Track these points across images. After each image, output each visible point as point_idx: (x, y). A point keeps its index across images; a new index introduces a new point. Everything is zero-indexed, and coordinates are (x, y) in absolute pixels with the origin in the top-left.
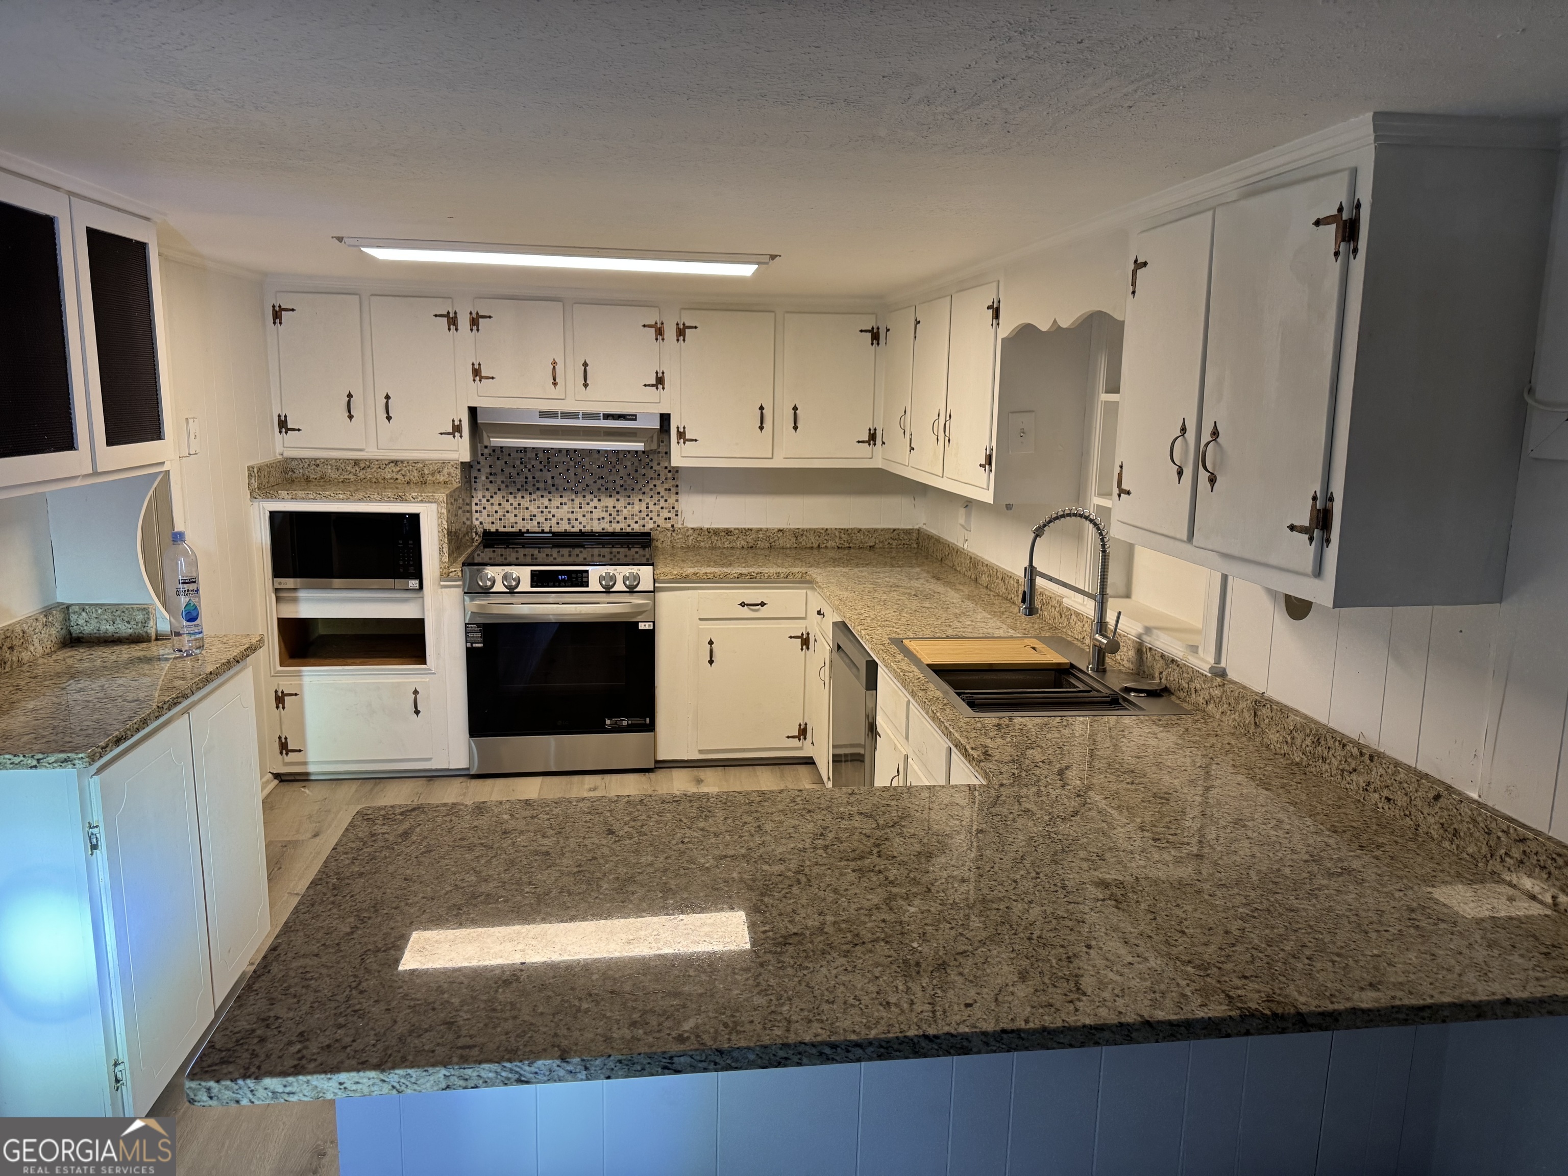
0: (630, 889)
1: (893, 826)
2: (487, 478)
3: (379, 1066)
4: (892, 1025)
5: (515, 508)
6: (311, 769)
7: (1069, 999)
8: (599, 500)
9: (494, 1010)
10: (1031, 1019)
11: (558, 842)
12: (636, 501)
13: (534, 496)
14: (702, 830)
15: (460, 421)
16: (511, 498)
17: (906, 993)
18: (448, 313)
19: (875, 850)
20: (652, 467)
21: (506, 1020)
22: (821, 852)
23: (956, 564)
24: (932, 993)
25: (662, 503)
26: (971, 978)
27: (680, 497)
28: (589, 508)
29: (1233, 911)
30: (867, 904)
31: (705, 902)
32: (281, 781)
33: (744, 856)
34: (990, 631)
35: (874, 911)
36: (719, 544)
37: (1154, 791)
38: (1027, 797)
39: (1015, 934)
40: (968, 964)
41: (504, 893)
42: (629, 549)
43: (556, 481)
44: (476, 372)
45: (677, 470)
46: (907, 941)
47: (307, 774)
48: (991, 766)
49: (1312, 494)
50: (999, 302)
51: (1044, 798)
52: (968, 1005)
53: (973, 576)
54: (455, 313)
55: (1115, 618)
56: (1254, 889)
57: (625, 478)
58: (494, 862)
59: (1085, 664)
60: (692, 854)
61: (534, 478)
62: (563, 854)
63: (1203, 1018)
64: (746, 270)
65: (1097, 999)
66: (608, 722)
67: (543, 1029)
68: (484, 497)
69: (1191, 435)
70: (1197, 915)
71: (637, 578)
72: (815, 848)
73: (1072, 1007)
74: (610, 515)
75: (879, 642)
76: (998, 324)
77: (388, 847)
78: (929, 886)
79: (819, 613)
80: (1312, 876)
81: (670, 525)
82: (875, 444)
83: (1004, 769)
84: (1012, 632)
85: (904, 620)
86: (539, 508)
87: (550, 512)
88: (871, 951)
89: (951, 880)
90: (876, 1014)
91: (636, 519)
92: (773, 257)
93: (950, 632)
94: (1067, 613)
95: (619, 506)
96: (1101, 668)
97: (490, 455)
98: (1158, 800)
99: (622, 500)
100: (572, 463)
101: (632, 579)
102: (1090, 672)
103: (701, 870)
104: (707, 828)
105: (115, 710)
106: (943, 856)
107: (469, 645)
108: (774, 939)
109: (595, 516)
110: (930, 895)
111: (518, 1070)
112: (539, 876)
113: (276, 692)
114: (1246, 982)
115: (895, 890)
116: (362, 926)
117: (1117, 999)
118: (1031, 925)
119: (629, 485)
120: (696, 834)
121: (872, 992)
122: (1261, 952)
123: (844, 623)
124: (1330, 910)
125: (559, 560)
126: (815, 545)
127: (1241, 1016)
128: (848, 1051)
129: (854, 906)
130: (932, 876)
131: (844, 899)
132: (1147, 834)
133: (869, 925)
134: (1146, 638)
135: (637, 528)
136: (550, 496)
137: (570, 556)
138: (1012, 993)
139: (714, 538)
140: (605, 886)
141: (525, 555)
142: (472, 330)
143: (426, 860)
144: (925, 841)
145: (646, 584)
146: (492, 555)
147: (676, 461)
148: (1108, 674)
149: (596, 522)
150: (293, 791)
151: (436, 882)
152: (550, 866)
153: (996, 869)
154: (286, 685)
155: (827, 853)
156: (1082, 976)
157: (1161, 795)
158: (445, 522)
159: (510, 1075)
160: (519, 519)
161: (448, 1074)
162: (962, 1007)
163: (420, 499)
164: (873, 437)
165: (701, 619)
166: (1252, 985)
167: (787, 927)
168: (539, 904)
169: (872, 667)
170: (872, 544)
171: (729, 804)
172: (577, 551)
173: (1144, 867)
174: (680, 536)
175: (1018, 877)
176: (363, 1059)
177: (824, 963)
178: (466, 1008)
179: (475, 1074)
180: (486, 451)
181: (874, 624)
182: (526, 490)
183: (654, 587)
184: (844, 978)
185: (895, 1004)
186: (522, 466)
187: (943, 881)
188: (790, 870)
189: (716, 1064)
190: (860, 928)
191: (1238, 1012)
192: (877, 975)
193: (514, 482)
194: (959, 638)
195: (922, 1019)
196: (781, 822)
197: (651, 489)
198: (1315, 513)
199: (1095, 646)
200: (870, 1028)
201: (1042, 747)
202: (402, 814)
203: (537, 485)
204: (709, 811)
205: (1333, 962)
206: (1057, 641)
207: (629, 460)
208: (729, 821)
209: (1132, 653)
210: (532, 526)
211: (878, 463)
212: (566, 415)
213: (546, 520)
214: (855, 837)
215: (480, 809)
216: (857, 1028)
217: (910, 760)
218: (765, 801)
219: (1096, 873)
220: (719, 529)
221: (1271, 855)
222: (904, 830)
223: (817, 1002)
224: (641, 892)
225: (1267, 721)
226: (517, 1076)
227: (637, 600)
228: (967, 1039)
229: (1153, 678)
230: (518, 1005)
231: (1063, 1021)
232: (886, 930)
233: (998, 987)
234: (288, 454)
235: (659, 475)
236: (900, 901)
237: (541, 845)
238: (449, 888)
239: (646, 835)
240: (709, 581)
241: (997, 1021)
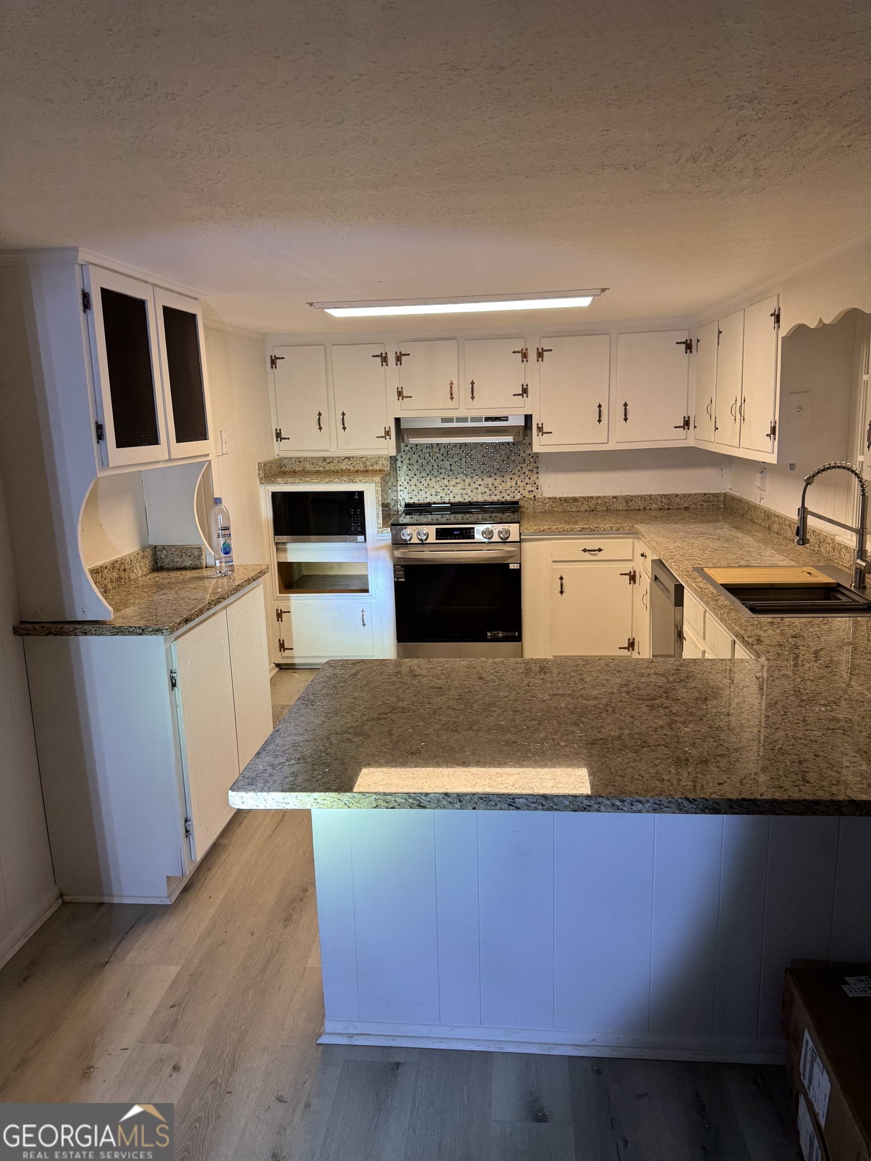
1: (679, 682)
2: (407, 467)
3: (338, 790)
6: (297, 660)
7: (796, 784)
8: (483, 480)
11: (448, 682)
12: (508, 479)
13: (438, 479)
14: (542, 679)
15: (390, 428)
16: (423, 480)
17: (676, 775)
18: (382, 354)
19: (664, 695)
20: (520, 455)
22: (625, 695)
23: (754, 517)
24: (695, 776)
25: (527, 480)
26: (725, 769)
27: (539, 475)
28: (475, 486)
30: (654, 726)
32: (281, 669)
33: (570, 695)
34: (775, 562)
35: (659, 729)
36: (568, 509)
40: (723, 763)
41: (413, 708)
42: (503, 513)
43: (453, 468)
44: (400, 394)
45: (537, 456)
46: (681, 747)
47: (296, 664)
48: (761, 648)
50: (780, 309)
51: (800, 668)
52: (719, 784)
53: (767, 526)
54: (386, 353)
57: (501, 463)
58: (408, 691)
59: (848, 582)
60: (534, 692)
61: (438, 466)
62: (450, 689)
64: (584, 302)
66: (489, 634)
68: (405, 480)
71: (508, 532)
72: (620, 692)
73: (797, 789)
74: (490, 490)
75: (685, 571)
76: (779, 327)
78: (702, 717)
79: (642, 555)
81: (532, 496)
82: (688, 429)
83: (770, 650)
84: (793, 563)
85: (706, 556)
86: (441, 486)
87: (449, 489)
88: (654, 751)
89: (718, 714)
90: (653, 785)
91: (508, 492)
92: (603, 290)
93: (743, 563)
94: (839, 547)
95: (497, 483)
96: (862, 585)
97: (409, 450)
99: (498, 479)
100: (463, 454)
101: (504, 532)
102: (852, 588)
103: (540, 701)
104: (546, 679)
105: (184, 604)
107: (396, 579)
108: (586, 741)
109: (480, 491)
110: (702, 722)
111: (419, 798)
112: (435, 699)
113: (277, 610)
115: (675, 718)
116: (328, 721)
118: (775, 741)
119: (503, 468)
120: (537, 681)
121: (652, 773)
123: (660, 561)
125: (456, 521)
126: (642, 508)
128: (632, 805)
129: (645, 726)
130: (705, 711)
131: (638, 722)
133: (654, 737)
135: (509, 498)
136: (449, 478)
137: (463, 518)
139: (565, 504)
140: (476, 707)
142: (397, 364)
144: (703, 691)
145: (514, 537)
146: (412, 519)
147: (537, 448)
148: (867, 590)
149: (480, 496)
150: (287, 675)
152: (442, 695)
154: (282, 606)
155: (628, 696)
156: (809, 772)
158: (380, 497)
159: (414, 802)
160: (428, 495)
161: (377, 798)
162: (716, 785)
163: (364, 481)
164: (687, 423)
165: (554, 562)
167: (596, 735)
169: (679, 589)
170: (686, 506)
171: (562, 665)
172: (468, 516)
174: (540, 504)
176: (328, 787)
177: (620, 755)
179: (393, 799)
180: (407, 448)
181: (682, 558)
182: (433, 474)
183: (520, 539)
184: (633, 764)
185: (668, 780)
186: (430, 458)
188: (601, 704)
189: (543, 805)
190: (647, 738)
192: (657, 764)
193: (425, 469)
194: (750, 567)
195: (685, 790)
196: (598, 677)
197: (519, 471)
199: (856, 568)
200: (647, 792)
202: (352, 664)
203: (440, 471)
204: (548, 669)
207: (502, 449)
208: (561, 675)
210: (437, 499)
211: (691, 443)
212: (459, 420)
213: (446, 494)
214: (651, 687)
217: (706, 654)
218: (587, 665)
219: (831, 714)
220: (568, 498)
222: (688, 684)
223: (613, 776)
226: (418, 803)
227: (508, 548)
228: (717, 803)
231: (789, 796)
232: (666, 740)
233: (744, 775)
234: (282, 455)
235: (525, 460)
236: (679, 725)
237: (437, 684)
238: (380, 704)
239: (504, 681)
240: (560, 533)
241: (740, 793)
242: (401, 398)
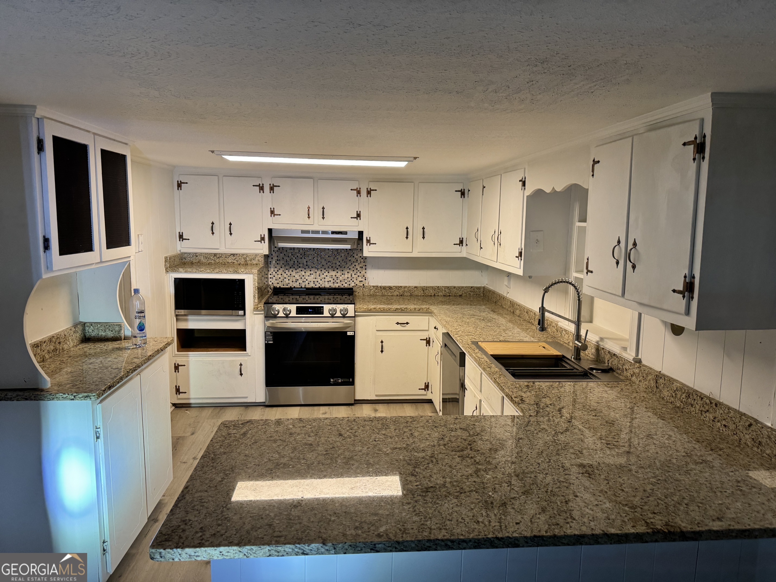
0: (351, 463)
1: (477, 435)
2: (276, 262)
3: (238, 544)
4: (481, 532)
5: (289, 276)
6: (192, 401)
7: (567, 521)
8: (328, 272)
9: (290, 519)
10: (549, 531)
11: (316, 439)
12: (346, 273)
13: (298, 271)
14: (384, 435)
15: (264, 235)
16: (287, 271)
17: (487, 517)
18: (260, 184)
19: (469, 447)
20: (354, 257)
21: (296, 524)
22: (442, 447)
23: (503, 304)
24: (500, 517)
25: (358, 274)
26: (518, 510)
27: (367, 271)
28: (323, 276)
29: (647, 480)
30: (466, 473)
31: (387, 470)
32: (176, 407)
33: (405, 448)
34: (521, 338)
35: (470, 477)
36: (386, 294)
37: (607, 420)
38: (543, 422)
39: (539, 489)
40: (517, 503)
41: (292, 463)
42: (342, 296)
43: (308, 263)
44: (272, 212)
45: (366, 258)
46: (486, 492)
47: (190, 404)
48: (525, 406)
49: (684, 275)
50: (525, 178)
51: (552, 423)
52: (517, 523)
53: (512, 311)
54: (263, 184)
55: (585, 333)
56: (658, 470)
57: (341, 262)
58: (287, 448)
59: (570, 355)
60: (380, 446)
61: (298, 262)
62: (319, 445)
63: (634, 533)
64: (402, 164)
65: (580, 522)
66: (332, 380)
67: (314, 529)
68: (274, 271)
69: (623, 244)
70: (630, 482)
71: (347, 310)
72: (439, 445)
73: (568, 526)
74: (334, 279)
75: (466, 343)
76: (525, 189)
77: (236, 440)
78: (496, 465)
79: (435, 328)
80: (687, 464)
81: (362, 285)
82: (462, 246)
83: (531, 408)
84: (532, 339)
85: (478, 332)
86: (300, 276)
87: (305, 278)
88: (469, 496)
89: (507, 462)
90: (473, 526)
91: (346, 281)
92: (415, 158)
93: (502, 338)
94: (561, 330)
95: (338, 275)
96: (578, 357)
97: (277, 251)
98: (609, 425)
99: (339, 272)
100: (316, 255)
101: (344, 310)
102: (573, 360)
103: (385, 454)
104: (386, 434)
105: (108, 373)
106: (503, 450)
107: (266, 342)
108: (421, 489)
109: (326, 280)
110: (497, 470)
112: (308, 455)
113: (175, 364)
114: (655, 515)
115: (480, 467)
116: (226, 478)
117: (591, 522)
118: (547, 485)
119: (343, 265)
120: (381, 437)
121: (470, 516)
122: (662, 501)
123: (448, 333)
124: (696, 481)
125: (309, 301)
126: (433, 294)
127: (652, 532)
128: (459, 544)
129: (460, 474)
130: (498, 460)
131: (455, 471)
132: (603, 441)
133: (468, 484)
134: (601, 343)
135: (346, 286)
136: (305, 271)
137: (314, 299)
138: (539, 518)
139: (383, 291)
140: (339, 461)
141: (293, 299)
142: (270, 192)
143: (255, 447)
144: (493, 443)
145: (351, 313)
146: (277, 299)
147: (366, 253)
148: (582, 361)
149: (326, 283)
150: (182, 412)
151: (260, 457)
152: (313, 451)
153: (529, 457)
154: (180, 361)
155: (445, 448)
156: (573, 510)
157: (610, 422)
158: (256, 283)
159: (299, 551)
160: (290, 282)
161: (270, 549)
162: (514, 524)
163: (245, 272)
164: (461, 242)
165: (377, 331)
166: (658, 517)
167: (427, 484)
168: (308, 469)
169: (463, 355)
170: (460, 294)
171: (396, 422)
172: (317, 297)
173: (603, 458)
174: (367, 290)
175: (540, 461)
176: (231, 541)
177: (447, 501)
178: (277, 518)
179: (283, 549)
180: (276, 249)
181: (463, 334)
182: (294, 268)
183: (355, 315)
184: (456, 509)
185: (482, 522)
186: (292, 256)
187: (503, 463)
188: (427, 456)
189: (396, 548)
190: (463, 485)
191: (651, 530)
192: (473, 508)
193: (289, 264)
194: (506, 341)
195: (495, 530)
196: (422, 432)
197: (353, 267)
198: (686, 284)
199: (575, 347)
200: (470, 533)
201: (550, 397)
202: (242, 424)
203: (299, 265)
204: (387, 426)
205: (699, 507)
206: (556, 344)
207: (343, 253)
208: (397, 431)
209: (594, 351)
210: (296, 285)
211: (464, 255)
212: (314, 232)
213: (303, 282)
214: (459, 440)
215: (279, 422)
216: (463, 533)
217: (482, 402)
218: (414, 421)
219: (579, 460)
220: (386, 286)
221: (666, 452)
222: (483, 437)
223: (444, 520)
224: (356, 464)
225: (662, 385)
226: (302, 551)
227: (346, 321)
228: (517, 540)
229: (605, 363)
230: (301, 517)
231: (564, 532)
232: (476, 486)
233: (532, 515)
234: (184, 251)
235: (357, 260)
236: (482, 472)
237: (308, 440)
238: (266, 460)
239: (357, 436)
240: (381, 312)
241: (532, 531)
242: (273, 215)
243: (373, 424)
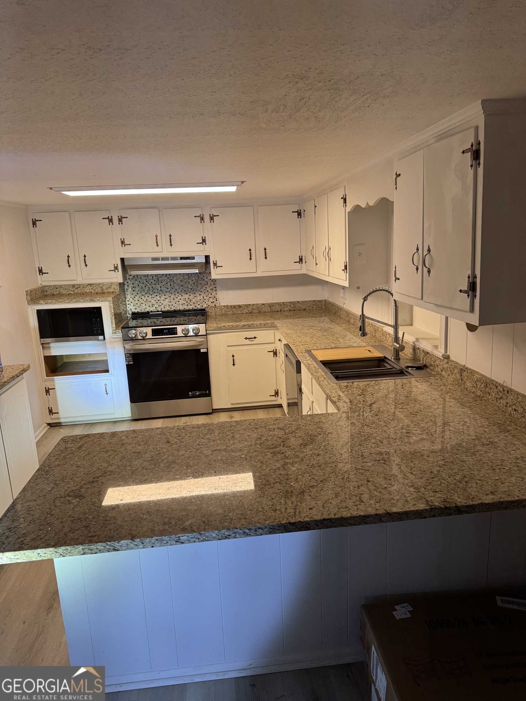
0: (172, 466)
1: (292, 433)
2: (132, 289)
3: (54, 546)
4: (276, 519)
5: (145, 302)
6: (62, 420)
7: (355, 504)
8: (182, 296)
9: (106, 520)
10: (337, 514)
11: (145, 447)
12: (198, 295)
13: (153, 296)
14: (208, 439)
15: (117, 264)
16: (143, 297)
17: (285, 505)
18: (109, 217)
19: (282, 444)
20: (204, 280)
21: (111, 524)
22: (258, 446)
23: (340, 314)
24: (296, 504)
25: (210, 295)
26: (314, 497)
27: (217, 292)
28: (177, 300)
29: (436, 463)
30: (274, 467)
31: (204, 470)
32: (51, 426)
33: (224, 449)
34: (351, 344)
35: (277, 470)
36: (236, 312)
37: (411, 411)
38: (353, 417)
39: (337, 477)
40: (314, 491)
41: (118, 471)
42: (197, 317)
43: (162, 289)
44: (123, 242)
45: (214, 281)
46: (289, 482)
47: (60, 423)
48: (340, 404)
49: (468, 275)
50: (346, 195)
51: (361, 417)
52: (310, 509)
53: (348, 320)
54: (112, 217)
55: (402, 334)
56: (448, 453)
57: (192, 285)
58: (116, 457)
59: (390, 356)
60: (202, 450)
61: (152, 288)
62: (146, 453)
63: (413, 510)
64: (233, 189)
65: (368, 504)
66: (190, 393)
67: (126, 527)
68: (131, 297)
69: (420, 251)
70: (420, 465)
71: (198, 329)
72: (256, 444)
73: (356, 508)
74: (187, 302)
75: (300, 352)
76: (346, 206)
77: (72, 453)
78: (303, 458)
79: (279, 340)
80: (475, 445)
81: (214, 305)
82: (302, 263)
83: (345, 406)
84: (359, 344)
85: (313, 341)
86: (155, 301)
87: (160, 302)
88: (272, 488)
89: (313, 455)
90: (270, 514)
91: (199, 303)
92: (243, 182)
93: (333, 346)
94: (385, 334)
95: (191, 297)
96: (397, 358)
97: (132, 279)
98: (412, 415)
99: (192, 295)
100: (168, 280)
101: (196, 330)
102: (393, 360)
103: (205, 456)
104: (211, 438)
106: (312, 445)
107: (127, 363)
109: (180, 303)
110: (303, 462)
111: (113, 545)
112: (135, 462)
113: (46, 388)
114: (436, 494)
115: (287, 461)
116: (56, 487)
117: (377, 503)
118: (344, 473)
119: (194, 288)
120: (205, 441)
121: (270, 505)
122: (445, 480)
123: (288, 344)
124: (481, 460)
125: (166, 323)
126: (279, 310)
127: (430, 509)
128: (256, 531)
129: (268, 468)
130: (305, 454)
131: (265, 466)
132: (404, 431)
133: (274, 476)
134: (416, 343)
135: (199, 307)
136: (160, 295)
137: (171, 321)
138: (331, 503)
139: (234, 310)
140: (162, 465)
141: (151, 322)
142: (119, 224)
143: (87, 458)
144: (305, 439)
145: (202, 332)
146: (137, 323)
147: (214, 276)
148: (401, 361)
149: (181, 306)
150: (55, 430)
151: (90, 467)
152: (140, 458)
153: (334, 449)
154: (49, 385)
156: (363, 494)
157: (414, 413)
158: (112, 310)
159: (110, 548)
160: (147, 306)
161: (83, 548)
162: (308, 510)
163: (101, 300)
164: (301, 260)
165: (228, 346)
166: (438, 495)
168: (132, 475)
169: (298, 363)
170: (304, 308)
171: (222, 427)
172: (174, 319)
173: (400, 445)
174: (218, 310)
175: (343, 452)
176: (48, 543)
178: (94, 520)
179: (95, 547)
180: (131, 277)
181: (299, 344)
182: (149, 293)
183: (207, 333)
184: (259, 500)
185: (279, 510)
186: (147, 283)
187: (310, 455)
188: (243, 454)
189: (199, 539)
190: (269, 478)
191: (430, 507)
192: (274, 497)
193: (144, 290)
194: (337, 348)
195: (289, 516)
196: (243, 434)
197: (204, 290)
198: (469, 283)
199: (394, 348)
200: (266, 521)
201: (364, 395)
202: (80, 438)
203: (154, 291)
204: (213, 431)
205: (477, 483)
206: (381, 347)
207: (194, 277)
208: (220, 435)
209: (411, 350)
210: (153, 309)
211: (304, 271)
212: (163, 259)
213: (159, 306)
214: (274, 439)
215: (114, 434)
216: (260, 521)
217: (314, 403)
218: (238, 425)
219: (378, 449)
220: (235, 305)
221: (458, 437)
222: (297, 434)
223: (245, 510)
224: (177, 467)
225: (466, 378)
226: (113, 548)
227: (199, 339)
228: (308, 523)
229: (420, 361)
230: (117, 518)
231: (351, 514)
232: (281, 478)
233: (325, 500)
234: (44, 284)
235: (207, 283)
236: (289, 466)
237: (137, 449)
238: (95, 469)
239: (183, 442)
240: (230, 329)
241: (322, 515)
242: (123, 245)
243: (200, 430)
